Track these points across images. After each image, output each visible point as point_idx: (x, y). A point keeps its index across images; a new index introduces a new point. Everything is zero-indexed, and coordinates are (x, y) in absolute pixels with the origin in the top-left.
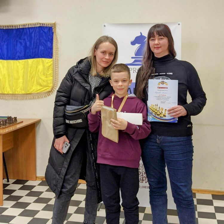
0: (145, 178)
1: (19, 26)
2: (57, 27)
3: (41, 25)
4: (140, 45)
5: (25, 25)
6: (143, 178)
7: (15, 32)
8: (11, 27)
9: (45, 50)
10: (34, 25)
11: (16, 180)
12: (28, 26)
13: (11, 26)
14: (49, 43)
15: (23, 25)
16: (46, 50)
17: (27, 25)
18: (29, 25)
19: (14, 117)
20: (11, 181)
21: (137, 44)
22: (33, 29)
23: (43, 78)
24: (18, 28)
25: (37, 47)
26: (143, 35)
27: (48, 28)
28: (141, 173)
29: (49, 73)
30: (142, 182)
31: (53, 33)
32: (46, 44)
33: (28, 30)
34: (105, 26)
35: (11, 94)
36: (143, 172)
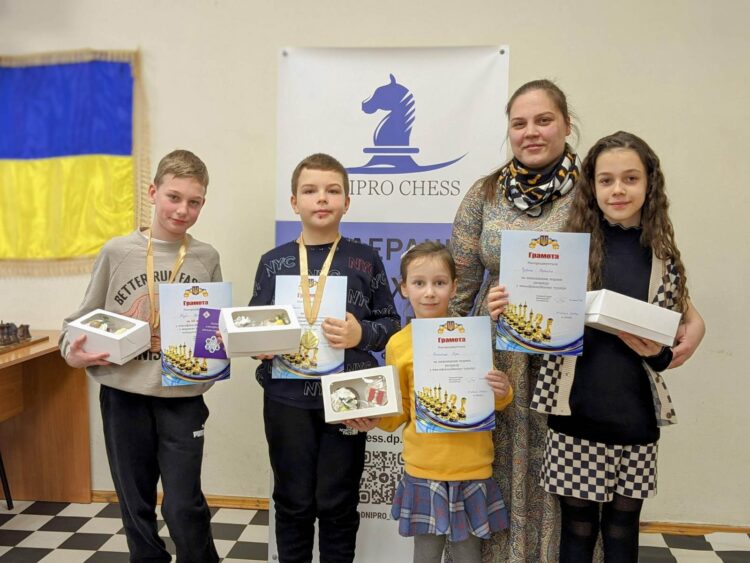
3: (97, 58)
4: (389, 112)
9: (110, 132)
11: (32, 503)
14: (120, 109)
16: (113, 132)
19: (22, 326)
20: (20, 505)
21: (379, 111)
23: (107, 213)
25: (87, 121)
26: (398, 82)
27: (117, 67)
28: (390, 478)
29: (122, 200)
32: (114, 114)
34: (285, 54)
35: (12, 260)
36: (395, 476)
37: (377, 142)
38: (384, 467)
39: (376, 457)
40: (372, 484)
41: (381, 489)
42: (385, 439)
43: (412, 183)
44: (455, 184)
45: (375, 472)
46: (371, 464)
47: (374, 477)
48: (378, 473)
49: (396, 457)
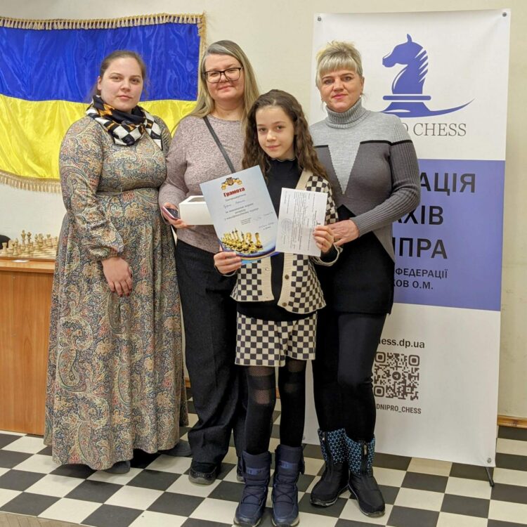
0: (410, 388)
1: (121, 22)
2: (207, 25)
3: (171, 20)
4: (406, 65)
5: (133, 20)
6: (405, 387)
7: (109, 35)
8: (102, 24)
9: (179, 80)
10: (154, 18)
12: (141, 22)
13: (100, 23)
14: (188, 62)
15: (129, 21)
16: (181, 80)
17: (137, 19)
18: (144, 19)
21: (397, 65)
22: (152, 30)
24: (118, 26)
25: (162, 72)
26: (414, 40)
27: (187, 28)
28: (402, 376)
30: (404, 398)
31: (198, 40)
32: (183, 66)
33: (140, 33)
34: (319, 19)
36: (407, 375)
37: (394, 91)
38: (397, 367)
39: (390, 357)
40: (386, 380)
41: (394, 385)
42: (398, 342)
43: (424, 126)
44: (462, 127)
45: (389, 371)
46: (385, 363)
47: (388, 375)
48: (392, 372)
49: (407, 358)
